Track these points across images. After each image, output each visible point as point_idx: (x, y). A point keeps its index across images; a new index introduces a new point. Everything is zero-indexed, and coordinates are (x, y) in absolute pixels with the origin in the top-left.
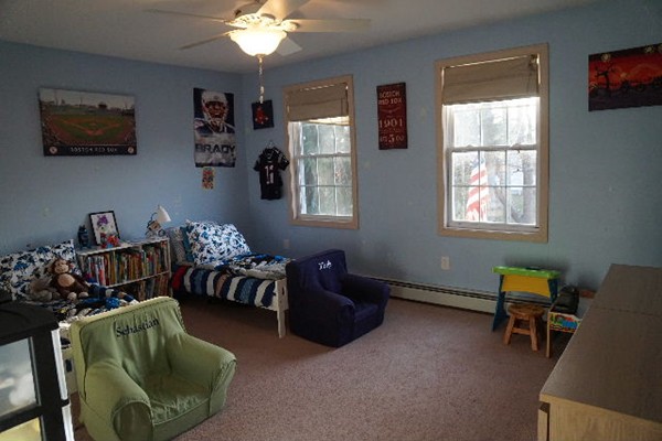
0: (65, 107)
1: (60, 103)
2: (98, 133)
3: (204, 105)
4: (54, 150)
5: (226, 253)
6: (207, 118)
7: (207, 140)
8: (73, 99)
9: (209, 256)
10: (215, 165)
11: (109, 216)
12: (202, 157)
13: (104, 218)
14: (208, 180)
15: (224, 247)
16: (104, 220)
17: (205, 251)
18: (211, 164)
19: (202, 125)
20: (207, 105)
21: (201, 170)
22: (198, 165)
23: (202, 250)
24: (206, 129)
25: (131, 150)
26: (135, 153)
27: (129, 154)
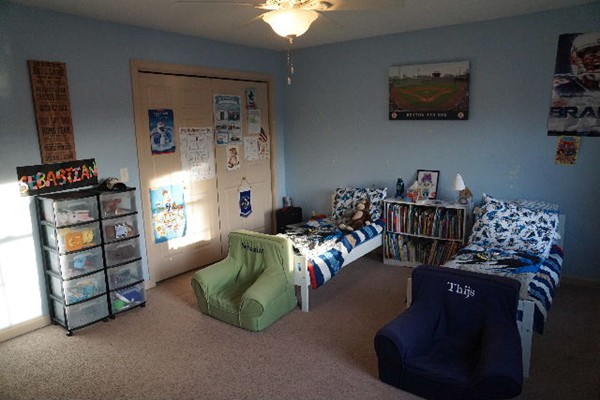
0: (406, 79)
1: (402, 77)
2: (431, 99)
3: (574, 54)
4: (394, 115)
5: (505, 243)
6: (577, 71)
7: (572, 102)
8: (411, 72)
9: (483, 238)
10: (581, 134)
11: (434, 176)
12: (560, 124)
13: (430, 175)
14: (566, 152)
15: (507, 235)
16: (428, 178)
17: (481, 231)
18: (575, 133)
19: (566, 81)
20: (581, 55)
21: (557, 140)
22: (551, 133)
23: (479, 230)
24: (573, 87)
25: (461, 115)
26: (466, 118)
27: (458, 119)
